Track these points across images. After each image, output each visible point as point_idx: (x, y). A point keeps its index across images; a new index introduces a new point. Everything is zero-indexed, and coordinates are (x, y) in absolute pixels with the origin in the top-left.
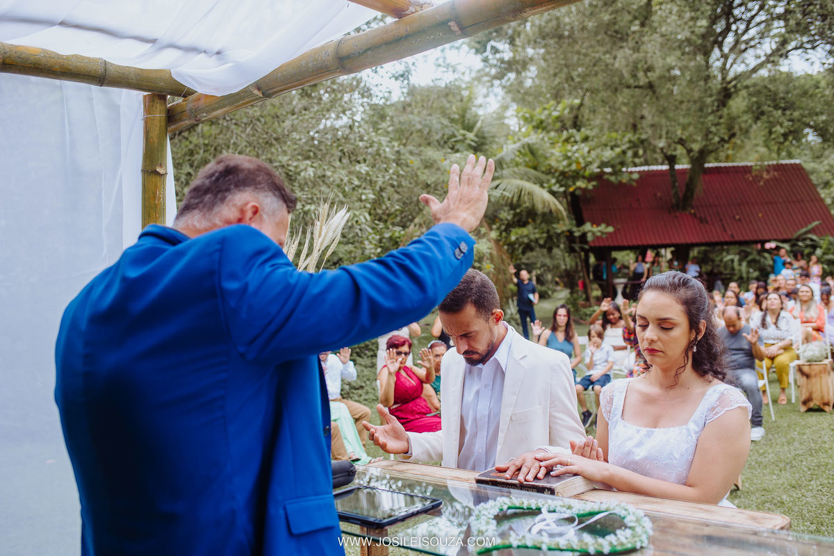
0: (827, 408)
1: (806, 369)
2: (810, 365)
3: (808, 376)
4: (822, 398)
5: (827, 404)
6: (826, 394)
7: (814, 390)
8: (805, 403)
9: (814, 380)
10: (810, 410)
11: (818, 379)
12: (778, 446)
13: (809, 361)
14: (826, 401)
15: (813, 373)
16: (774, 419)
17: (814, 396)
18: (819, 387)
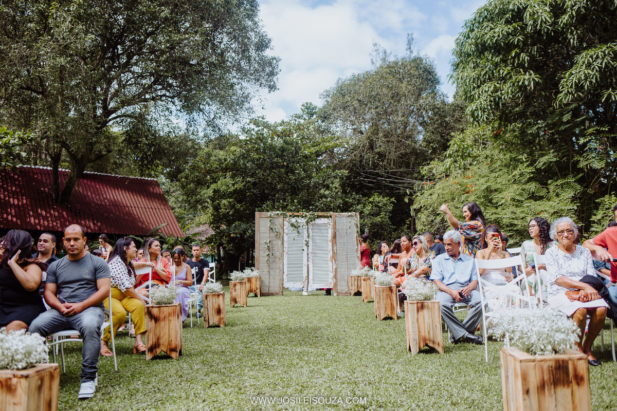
0: (174, 355)
1: (155, 311)
2: (160, 307)
3: (156, 319)
4: (170, 344)
5: (174, 350)
6: (173, 339)
7: (162, 335)
8: (151, 349)
9: (162, 323)
10: (155, 358)
11: (167, 322)
12: (118, 400)
13: (158, 303)
14: (173, 346)
15: (162, 316)
16: (116, 369)
17: (161, 341)
18: (167, 330)
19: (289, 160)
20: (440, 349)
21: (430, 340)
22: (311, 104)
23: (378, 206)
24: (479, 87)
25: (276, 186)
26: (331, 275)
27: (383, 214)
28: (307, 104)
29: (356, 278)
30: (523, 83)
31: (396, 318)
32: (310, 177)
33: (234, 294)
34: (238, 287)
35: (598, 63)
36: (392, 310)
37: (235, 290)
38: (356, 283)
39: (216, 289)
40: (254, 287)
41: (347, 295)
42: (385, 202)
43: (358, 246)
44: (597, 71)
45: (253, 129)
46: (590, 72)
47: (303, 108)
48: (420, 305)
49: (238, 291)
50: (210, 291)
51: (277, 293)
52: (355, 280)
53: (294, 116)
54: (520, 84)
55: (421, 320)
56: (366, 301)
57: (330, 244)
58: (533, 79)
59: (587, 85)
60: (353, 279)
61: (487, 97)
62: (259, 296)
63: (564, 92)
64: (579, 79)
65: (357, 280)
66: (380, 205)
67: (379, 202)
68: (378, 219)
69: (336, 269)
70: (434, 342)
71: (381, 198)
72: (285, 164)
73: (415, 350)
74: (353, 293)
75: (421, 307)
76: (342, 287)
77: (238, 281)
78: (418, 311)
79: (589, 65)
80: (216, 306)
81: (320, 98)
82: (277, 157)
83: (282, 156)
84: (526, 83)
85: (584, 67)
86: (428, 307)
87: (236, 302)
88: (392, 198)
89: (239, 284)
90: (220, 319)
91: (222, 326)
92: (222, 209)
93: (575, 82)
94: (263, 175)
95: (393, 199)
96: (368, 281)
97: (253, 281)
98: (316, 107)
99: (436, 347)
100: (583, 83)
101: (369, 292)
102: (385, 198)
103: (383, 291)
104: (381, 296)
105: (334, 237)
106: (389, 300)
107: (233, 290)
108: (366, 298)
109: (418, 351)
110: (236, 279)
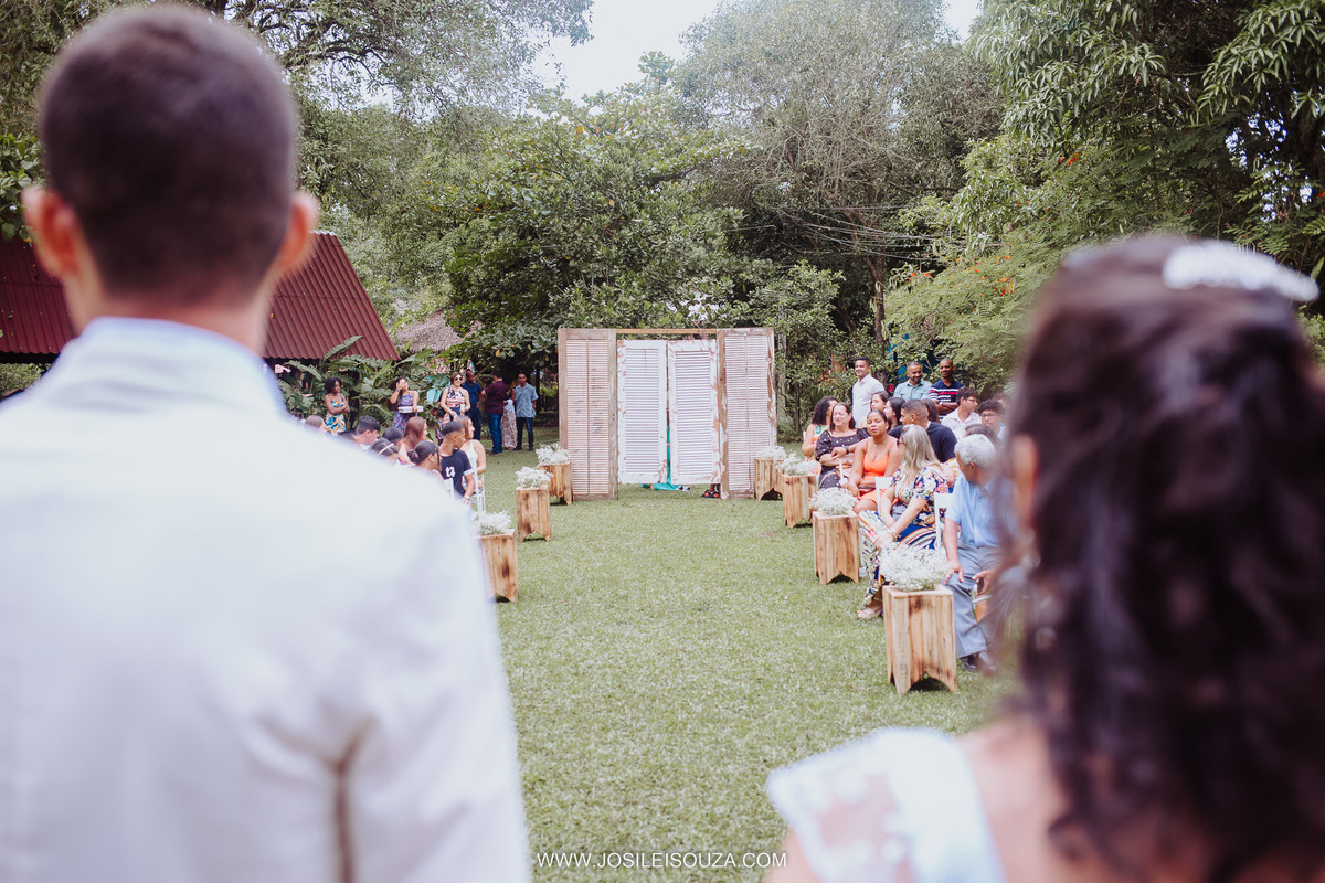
19: (620, 196)
20: (950, 683)
21: (932, 666)
22: (660, 55)
23: (808, 289)
24: (1032, 69)
25: (592, 251)
26: (717, 457)
27: (817, 307)
28: (652, 54)
29: (768, 464)
30: (1126, 71)
31: (856, 580)
32: (664, 231)
33: (525, 514)
34: (533, 500)
35: (1287, 36)
36: (849, 563)
37: (527, 507)
38: (768, 475)
39: (499, 527)
40: (559, 487)
41: (749, 498)
42: (823, 280)
43: (770, 397)
44: (1283, 51)
45: (538, 119)
46: (1269, 54)
47: (642, 63)
48: (913, 601)
49: (533, 509)
50: (487, 531)
51: (604, 495)
52: (765, 468)
53: (625, 87)
54: (1121, 72)
55: (916, 629)
56: (791, 524)
57: (714, 393)
58: (1147, 64)
59: (1260, 81)
60: (762, 466)
61: (1049, 94)
62: (569, 502)
63: (1211, 94)
64: (1247, 70)
65: (769, 468)
66: (812, 286)
67: (809, 281)
68: (807, 317)
69: (726, 445)
70: (938, 671)
71: (813, 272)
72: (612, 203)
73: (903, 684)
74: (761, 493)
75: (917, 604)
76: (739, 481)
77: (532, 488)
78: (910, 612)
79: (1267, 40)
80: (500, 561)
81: (681, 42)
82: (593, 189)
83: (603, 187)
84: (1133, 72)
85: (1257, 42)
86: (929, 605)
87: (529, 530)
88: (837, 271)
89: (535, 496)
90: (510, 586)
91: (513, 599)
92: (473, 288)
93: (1237, 72)
94: (565, 229)
95: (839, 275)
96: (796, 486)
97: (558, 470)
98: (672, 62)
99: (943, 679)
100: (1254, 76)
101: (797, 506)
102: (823, 271)
103: (832, 526)
104: (828, 537)
105: (722, 378)
106: (843, 545)
107: (524, 507)
108: (792, 518)
109: (909, 686)
110: (528, 483)
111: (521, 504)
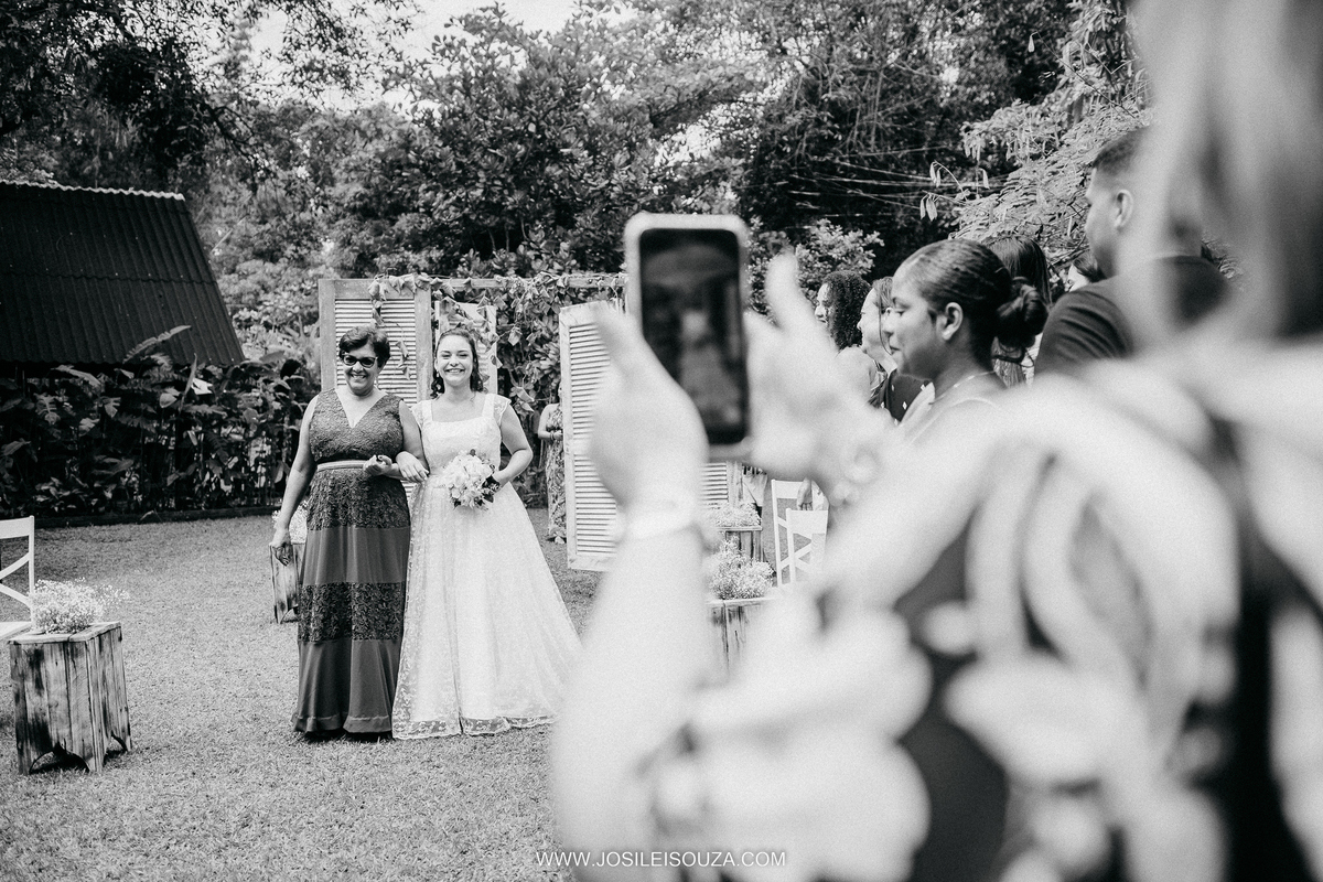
19: (545, 118)
23: (829, 258)
33: (33, 702)
34: (53, 667)
37: (39, 685)
42: (851, 246)
49: (56, 688)
67: (831, 247)
72: (533, 128)
77: (49, 637)
82: (501, 106)
83: (521, 105)
88: (871, 233)
89: (59, 656)
95: (874, 237)
102: (851, 234)
107: (30, 684)
110: (50, 620)
111: (23, 677)
